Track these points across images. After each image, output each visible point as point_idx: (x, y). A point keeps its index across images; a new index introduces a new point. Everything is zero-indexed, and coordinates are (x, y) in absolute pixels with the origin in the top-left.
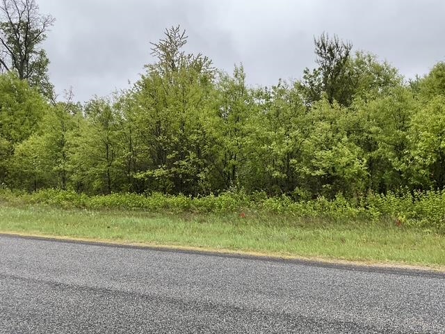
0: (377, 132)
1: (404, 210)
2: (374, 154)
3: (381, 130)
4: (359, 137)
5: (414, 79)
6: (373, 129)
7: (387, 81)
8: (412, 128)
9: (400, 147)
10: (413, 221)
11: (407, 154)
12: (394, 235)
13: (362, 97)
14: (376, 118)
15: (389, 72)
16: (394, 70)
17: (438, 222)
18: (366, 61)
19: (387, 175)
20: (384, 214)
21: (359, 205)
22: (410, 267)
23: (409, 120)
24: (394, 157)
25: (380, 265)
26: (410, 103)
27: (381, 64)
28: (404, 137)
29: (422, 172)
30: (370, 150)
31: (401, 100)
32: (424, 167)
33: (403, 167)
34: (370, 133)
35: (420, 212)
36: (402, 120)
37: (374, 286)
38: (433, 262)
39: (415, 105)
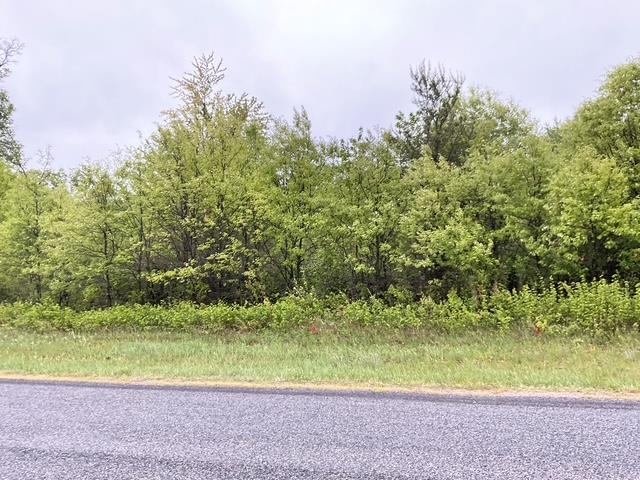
0: (503, 202)
1: (544, 313)
2: (500, 233)
3: (508, 198)
4: (477, 209)
5: (552, 125)
6: (497, 197)
7: (514, 128)
8: (552, 194)
9: (535, 222)
10: (558, 327)
11: (546, 231)
12: (530, 349)
13: (480, 151)
14: (501, 180)
15: (518, 114)
16: (523, 112)
17: (592, 327)
18: (484, 99)
19: (519, 264)
20: (517, 319)
21: (481, 308)
22: (556, 395)
23: (548, 182)
24: (528, 236)
25: (512, 393)
26: (547, 158)
27: (505, 104)
28: (541, 207)
29: (569, 256)
30: (493, 228)
31: (536, 154)
32: (571, 249)
33: (540, 250)
34: (493, 203)
35: (567, 313)
36: (537, 182)
37: (504, 425)
38: (586, 385)
39: (555, 162)
